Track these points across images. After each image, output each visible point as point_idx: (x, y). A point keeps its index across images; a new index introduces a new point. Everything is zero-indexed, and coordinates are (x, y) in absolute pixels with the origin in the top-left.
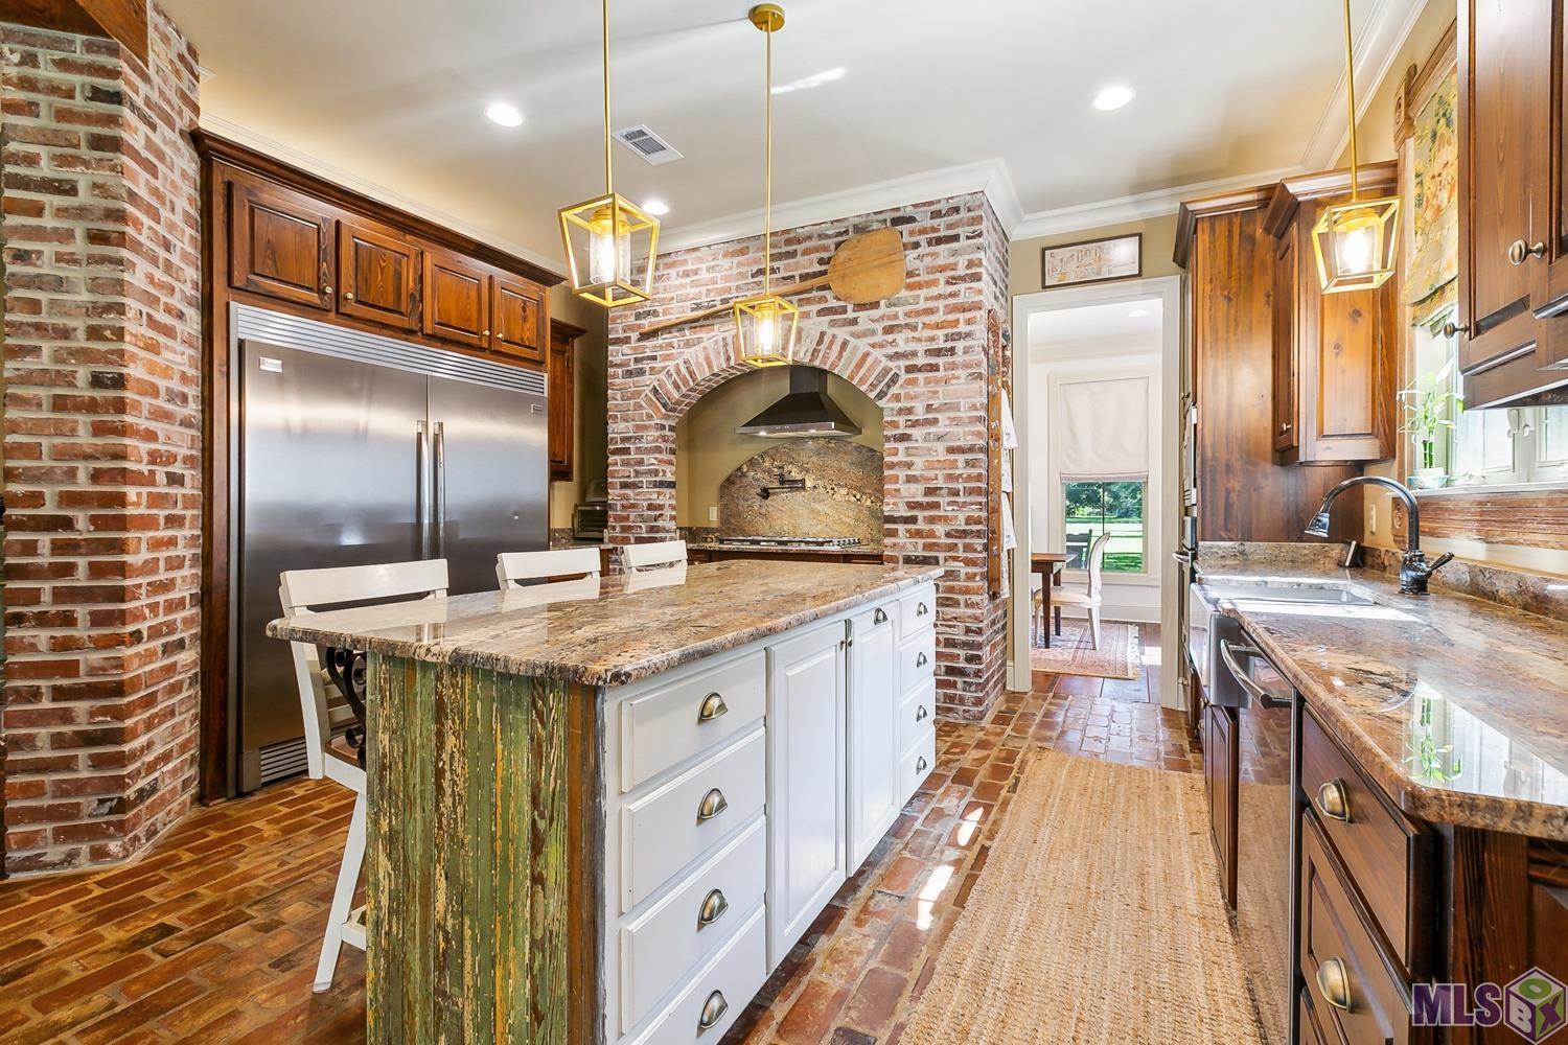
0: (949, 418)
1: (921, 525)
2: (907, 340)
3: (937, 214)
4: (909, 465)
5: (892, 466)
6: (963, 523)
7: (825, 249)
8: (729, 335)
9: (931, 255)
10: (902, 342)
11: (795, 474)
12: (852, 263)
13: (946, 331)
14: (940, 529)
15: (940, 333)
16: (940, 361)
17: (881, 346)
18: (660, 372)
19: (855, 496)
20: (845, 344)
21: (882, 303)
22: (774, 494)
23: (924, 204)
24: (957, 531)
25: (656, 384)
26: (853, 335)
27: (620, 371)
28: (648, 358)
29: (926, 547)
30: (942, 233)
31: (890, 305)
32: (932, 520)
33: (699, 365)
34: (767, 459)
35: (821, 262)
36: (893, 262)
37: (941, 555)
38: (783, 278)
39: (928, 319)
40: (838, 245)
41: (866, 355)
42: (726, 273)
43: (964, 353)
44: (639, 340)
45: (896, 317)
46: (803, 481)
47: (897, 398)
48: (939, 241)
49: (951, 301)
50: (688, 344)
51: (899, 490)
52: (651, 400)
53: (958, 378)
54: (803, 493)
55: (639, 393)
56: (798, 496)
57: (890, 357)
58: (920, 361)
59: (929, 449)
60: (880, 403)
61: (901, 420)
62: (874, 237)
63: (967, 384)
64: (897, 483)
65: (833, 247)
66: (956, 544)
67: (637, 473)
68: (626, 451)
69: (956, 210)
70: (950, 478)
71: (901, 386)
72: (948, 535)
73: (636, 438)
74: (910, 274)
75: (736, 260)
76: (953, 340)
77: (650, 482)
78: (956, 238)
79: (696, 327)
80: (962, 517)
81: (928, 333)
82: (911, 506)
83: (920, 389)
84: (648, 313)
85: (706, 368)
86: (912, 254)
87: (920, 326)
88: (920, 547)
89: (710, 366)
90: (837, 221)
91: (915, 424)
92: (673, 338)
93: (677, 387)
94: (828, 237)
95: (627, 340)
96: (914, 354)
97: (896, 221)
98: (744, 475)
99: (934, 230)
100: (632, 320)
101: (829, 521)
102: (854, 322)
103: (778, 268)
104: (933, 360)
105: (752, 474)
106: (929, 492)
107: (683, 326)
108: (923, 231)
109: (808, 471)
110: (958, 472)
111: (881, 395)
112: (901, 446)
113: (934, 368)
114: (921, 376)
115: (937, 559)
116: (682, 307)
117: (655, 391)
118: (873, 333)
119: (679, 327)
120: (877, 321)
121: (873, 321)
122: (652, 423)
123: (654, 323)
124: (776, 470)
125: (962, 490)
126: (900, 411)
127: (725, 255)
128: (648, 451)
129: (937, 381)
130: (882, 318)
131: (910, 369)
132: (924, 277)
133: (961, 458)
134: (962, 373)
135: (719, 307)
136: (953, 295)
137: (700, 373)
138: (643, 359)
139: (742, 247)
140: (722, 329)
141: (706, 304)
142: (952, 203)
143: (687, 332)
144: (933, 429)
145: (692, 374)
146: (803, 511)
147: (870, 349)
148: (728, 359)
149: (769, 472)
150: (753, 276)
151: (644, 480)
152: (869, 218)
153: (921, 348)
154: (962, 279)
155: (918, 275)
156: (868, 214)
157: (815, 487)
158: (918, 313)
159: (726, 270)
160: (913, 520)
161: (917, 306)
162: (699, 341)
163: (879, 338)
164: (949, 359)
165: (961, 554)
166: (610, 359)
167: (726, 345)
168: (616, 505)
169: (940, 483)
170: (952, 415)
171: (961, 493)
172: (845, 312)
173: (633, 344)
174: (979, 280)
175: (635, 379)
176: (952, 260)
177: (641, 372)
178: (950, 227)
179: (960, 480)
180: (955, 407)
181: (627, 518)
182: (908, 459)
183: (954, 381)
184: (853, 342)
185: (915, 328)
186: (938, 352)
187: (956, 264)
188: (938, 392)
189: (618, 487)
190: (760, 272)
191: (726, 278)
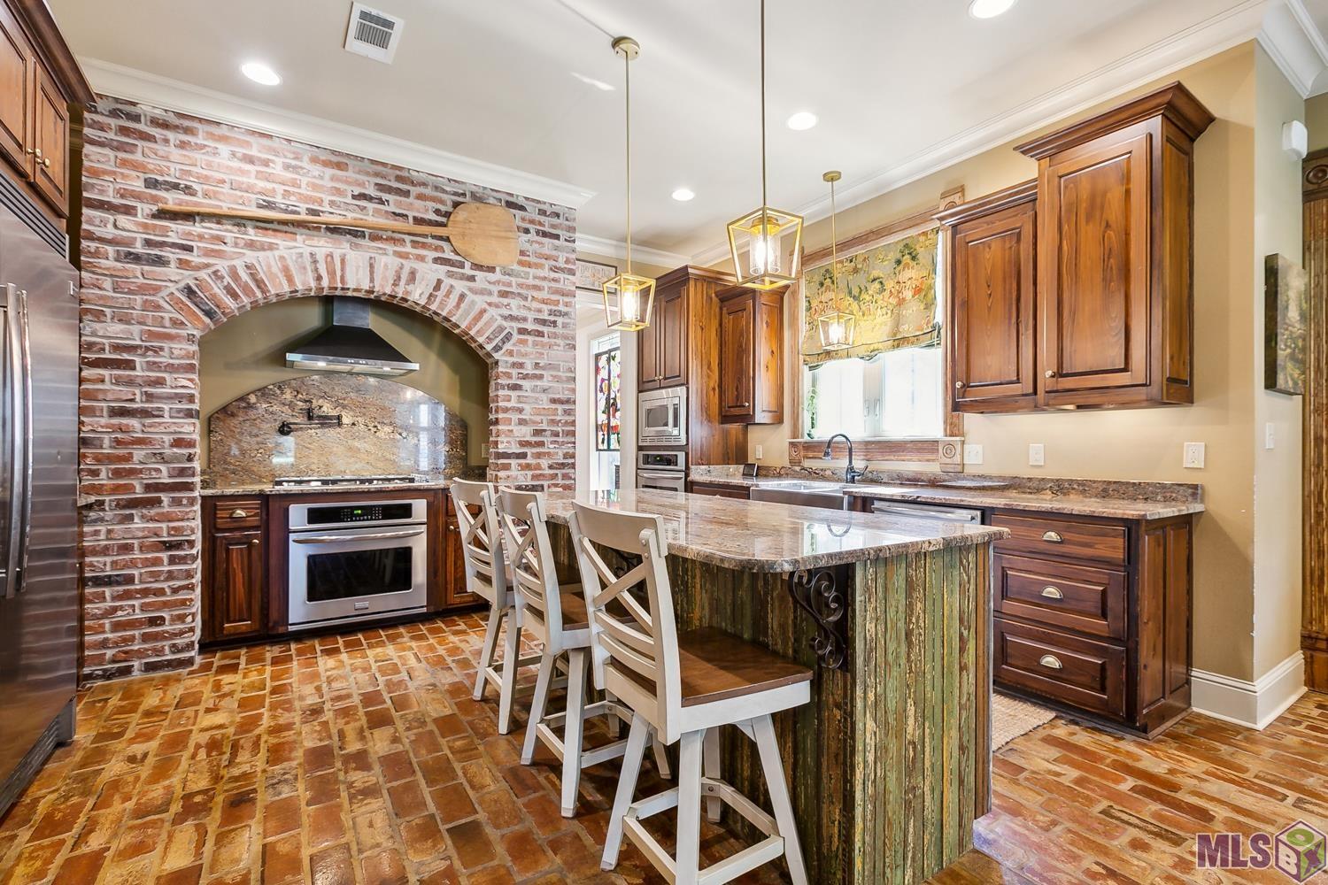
0: (552, 376)
1: (529, 460)
2: (519, 307)
3: (542, 212)
4: (521, 411)
5: (506, 410)
6: (562, 457)
7: (442, 202)
8: (321, 254)
9: (539, 243)
10: (515, 306)
11: (327, 409)
12: (472, 226)
13: (550, 307)
14: (544, 463)
15: (545, 308)
16: (545, 329)
17: (497, 306)
18: (198, 268)
19: (400, 434)
20: (462, 297)
21: (498, 269)
22: (297, 430)
23: (533, 200)
24: (557, 464)
25: (192, 283)
26: (471, 290)
27: (110, 250)
28: (174, 245)
29: (534, 477)
30: (547, 229)
31: (505, 274)
32: (539, 455)
33: (272, 276)
34: (288, 391)
35: (437, 212)
36: (509, 238)
37: (546, 484)
38: (394, 213)
39: (536, 294)
40: (456, 205)
41: (483, 311)
42: (314, 180)
43: (563, 327)
44: (154, 216)
45: (509, 285)
46: (339, 418)
47: (511, 353)
48: (545, 234)
49: (553, 284)
50: (251, 245)
51: (512, 431)
52: (182, 302)
53: (559, 346)
54: (338, 430)
55: (157, 289)
56: (332, 433)
57: (505, 318)
58: (530, 326)
59: (537, 399)
60: (496, 356)
61: (514, 372)
62: (491, 210)
63: (564, 351)
64: (510, 424)
65: (449, 203)
66: (557, 474)
67: (150, 397)
68: (130, 365)
69: (558, 215)
70: (553, 422)
71: (514, 345)
72: (550, 467)
73: (147, 349)
74: (522, 253)
75: (329, 172)
76: (555, 315)
77: (179, 411)
78: (557, 237)
79: (266, 229)
80: (561, 454)
81: (535, 305)
82: (523, 444)
83: (529, 349)
84: (176, 186)
85: (285, 282)
86: (525, 237)
87: (530, 298)
88: (529, 477)
89: (290, 280)
90: (455, 181)
91: (525, 377)
92: (229, 232)
93: (235, 296)
94: (444, 191)
95: (129, 211)
96: (525, 319)
97: (510, 205)
98: (250, 406)
99: (540, 224)
100: (138, 185)
101: (371, 459)
102: (472, 279)
103: (387, 201)
104: (540, 328)
105: (264, 406)
106: (537, 432)
107: (244, 221)
108: (532, 222)
109: (344, 407)
110: (558, 418)
111: (497, 348)
112: (514, 394)
113: (540, 334)
114: (530, 339)
115: (542, 486)
116: (241, 197)
117: (190, 292)
118: (490, 293)
119: (238, 221)
120: (494, 283)
121: (489, 282)
122: (184, 333)
123: (187, 203)
124: (301, 404)
125: (560, 431)
126: (514, 365)
127: (314, 160)
128: (172, 368)
129: (543, 345)
130: (498, 282)
131: (522, 331)
132: (532, 259)
133: (560, 408)
134: (561, 342)
135: (303, 217)
136: (554, 280)
137: (274, 286)
138: (162, 244)
139: (339, 161)
140: (307, 242)
141: (282, 206)
142: (555, 209)
143: (251, 231)
144: (539, 383)
145: (260, 284)
146: (338, 449)
147: (487, 307)
148: (319, 278)
149: (291, 405)
150: (354, 197)
151: (166, 407)
152: (485, 191)
153: (531, 316)
154: (562, 270)
155: (529, 256)
156: (485, 188)
157: (353, 424)
158: (528, 287)
159: (315, 177)
160: (524, 456)
161: (527, 281)
162: (271, 247)
163: (495, 299)
164: (552, 329)
165: (560, 482)
166: (85, 226)
167: (315, 262)
168: (101, 440)
169: (544, 426)
170: (554, 373)
171: (561, 435)
172: (462, 266)
173: (140, 218)
174: (574, 275)
175: (146, 268)
176: (554, 253)
177: (160, 261)
178: (553, 226)
179: (560, 424)
180: (556, 368)
181: (128, 458)
182: (520, 405)
183: (555, 348)
184: (470, 297)
185: (526, 299)
186: (544, 322)
187: (558, 257)
188: (543, 354)
189: (105, 413)
190: (363, 196)
191: (315, 187)
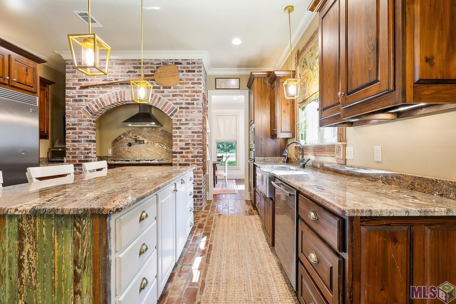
0: (192, 123)
1: (184, 154)
2: (180, 99)
3: (188, 63)
4: (180, 136)
5: (175, 137)
6: (196, 153)
7: (153, 68)
8: (118, 92)
9: (187, 75)
10: (178, 99)
11: (141, 138)
12: (162, 74)
13: (191, 98)
14: (190, 155)
15: (190, 98)
16: (190, 106)
17: (172, 100)
18: (89, 101)
19: (161, 146)
20: (160, 98)
21: (172, 87)
22: (133, 145)
23: (185, 60)
24: (195, 156)
25: (88, 105)
26: (162, 96)
27: (71, 99)
28: (84, 96)
29: (186, 161)
30: (190, 69)
31: (174, 88)
32: (187, 153)
33: (106, 100)
34: (131, 133)
35: (152, 71)
36: (175, 75)
37: (190, 163)
38: (138, 75)
39: (186, 94)
40: (157, 67)
41: (167, 103)
42: (117, 70)
43: (197, 105)
44: (80, 89)
45: (176, 92)
46: (143, 141)
47: (177, 116)
48: (189, 71)
49: (193, 89)
50: (101, 92)
51: (177, 144)
52: (86, 111)
53: (195, 112)
54: (144, 145)
55: (80, 108)
56: (142, 145)
57: (174, 104)
58: (184, 106)
59: (186, 132)
60: (171, 118)
61: (178, 123)
62: (169, 67)
63: (197, 113)
64: (177, 142)
65: (156, 68)
66: (195, 160)
67: (79, 137)
68: (75, 129)
69: (194, 63)
70: (193, 140)
71: (178, 113)
72: (192, 157)
73: (79, 124)
74: (181, 80)
75: (120, 66)
76: (193, 101)
77: (85, 140)
78: (194, 71)
79: (105, 87)
80: (196, 152)
81: (186, 98)
82: (181, 148)
83: (184, 114)
84: (84, 80)
85: (109, 102)
86: (181, 74)
87: (184, 96)
88: (184, 161)
89: (110, 101)
90: (157, 60)
91: (182, 124)
92: (96, 90)
93: (97, 107)
94: (154, 64)
95: (75, 88)
96: (182, 104)
97: (176, 63)
98: (122, 138)
99: (187, 68)
100: (77, 81)
101: (153, 153)
102: (163, 92)
103: (136, 71)
104: (188, 106)
105: (125, 138)
106: (187, 144)
107: (99, 86)
108: (184, 68)
109: (145, 138)
110: (195, 139)
111: (172, 115)
112: (178, 131)
113: (188, 108)
114: (184, 110)
115: (189, 164)
116: (99, 79)
117: (87, 108)
118: (169, 96)
119: (98, 86)
120: (170, 92)
121: (169, 92)
122: (86, 119)
123: (87, 83)
124: (133, 137)
125: (196, 144)
126: (178, 120)
127: (116, 64)
128: (84, 129)
129: (189, 112)
130: (172, 92)
131: (181, 108)
132: (185, 81)
133: (196, 135)
134: (196, 110)
135: (114, 81)
136: (193, 88)
137: (106, 103)
138: (82, 96)
139: (123, 62)
140: (115, 89)
141: (109, 80)
142: (193, 61)
143: (101, 88)
144: (187, 126)
145: (103, 103)
146: (144, 151)
147: (168, 101)
148: (118, 99)
149: (131, 137)
150: (127, 72)
151: (83, 140)
152: (168, 61)
153: (184, 102)
154: (196, 83)
155: (183, 80)
156: (167, 60)
157: (148, 143)
158: (183, 92)
159: (117, 69)
160: (182, 153)
161: (182, 90)
162: (106, 92)
163: (171, 98)
164: (192, 106)
165: (196, 162)
166: (66, 94)
167: (117, 94)
168: (70, 148)
169: (190, 142)
170: (193, 122)
171: (196, 145)
172: (160, 88)
173: (77, 90)
174: (201, 84)
175: (78, 103)
176: (193, 77)
177: (81, 101)
178: (192, 68)
179: (196, 141)
180: (194, 120)
181: (75, 153)
182: (180, 135)
183: (194, 113)
184: (162, 98)
185: (182, 96)
186: (189, 104)
187: (194, 79)
188: (189, 115)
189: (71, 142)
190: (130, 72)
191: (117, 72)
